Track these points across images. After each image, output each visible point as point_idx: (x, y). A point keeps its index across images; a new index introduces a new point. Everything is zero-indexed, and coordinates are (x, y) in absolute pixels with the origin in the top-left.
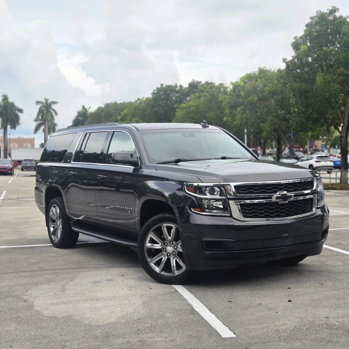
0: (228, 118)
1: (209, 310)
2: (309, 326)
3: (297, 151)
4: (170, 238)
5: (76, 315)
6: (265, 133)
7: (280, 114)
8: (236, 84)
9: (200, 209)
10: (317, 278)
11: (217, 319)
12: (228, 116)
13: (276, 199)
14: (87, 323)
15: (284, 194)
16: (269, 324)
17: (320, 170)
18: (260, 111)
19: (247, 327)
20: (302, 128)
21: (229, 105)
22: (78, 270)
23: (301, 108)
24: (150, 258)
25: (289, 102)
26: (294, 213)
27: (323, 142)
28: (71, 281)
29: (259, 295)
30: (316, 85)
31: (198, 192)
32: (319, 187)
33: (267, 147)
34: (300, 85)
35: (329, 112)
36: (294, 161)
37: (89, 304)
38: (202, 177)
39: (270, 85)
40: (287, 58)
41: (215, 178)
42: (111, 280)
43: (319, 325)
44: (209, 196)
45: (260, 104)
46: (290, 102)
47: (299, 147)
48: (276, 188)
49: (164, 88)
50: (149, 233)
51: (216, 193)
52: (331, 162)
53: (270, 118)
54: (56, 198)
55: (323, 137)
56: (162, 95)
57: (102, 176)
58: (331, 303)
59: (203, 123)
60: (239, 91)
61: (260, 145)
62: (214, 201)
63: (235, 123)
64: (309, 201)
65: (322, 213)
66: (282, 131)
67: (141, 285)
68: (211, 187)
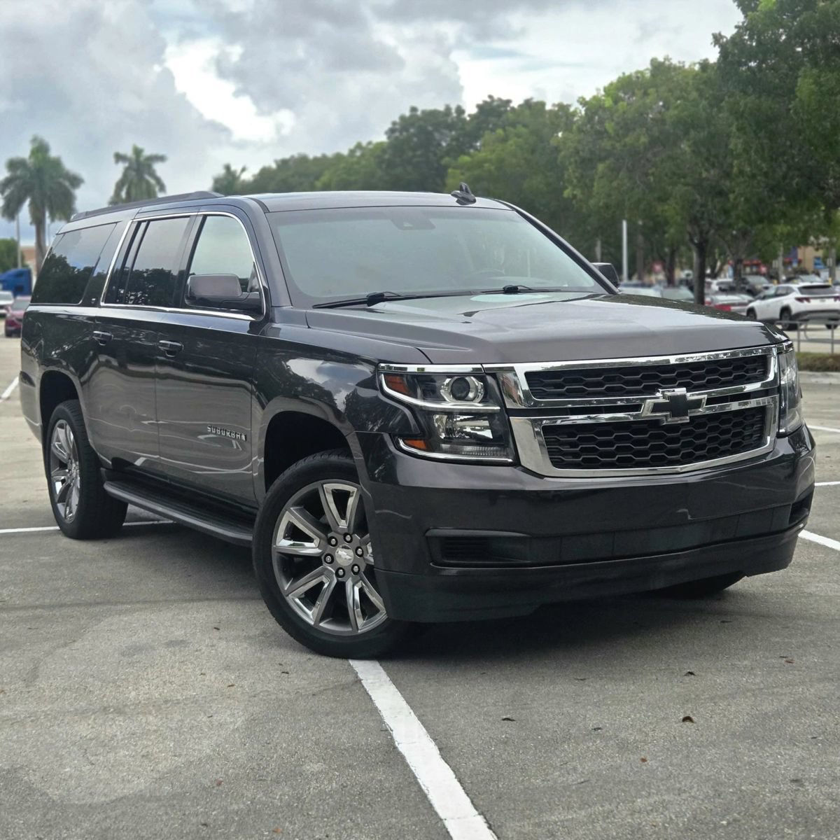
0: (573, 190)
1: (440, 749)
2: (739, 814)
3: (752, 274)
4: (343, 524)
5: (35, 767)
6: (672, 230)
7: (707, 179)
8: (594, 102)
9: (425, 443)
10: (777, 639)
11: (458, 784)
12: (575, 187)
13: (653, 411)
14: (55, 798)
15: (678, 396)
16: (614, 806)
17: (806, 320)
18: (653, 170)
19: (545, 817)
20: (762, 215)
21: (577, 158)
22: (98, 609)
23: (759, 162)
24: (288, 582)
25: (727, 145)
26: (707, 452)
27: (817, 250)
28: (65, 645)
29: (598, 696)
30: (797, 99)
31: (419, 391)
32: (784, 374)
33: (678, 264)
34: (757, 101)
35: (831, 172)
36: (744, 299)
37: (89, 725)
38: (431, 348)
39: (680, 105)
40: (723, 34)
41: (470, 350)
42: (181, 641)
43: (770, 809)
44: (450, 404)
45: (655, 155)
46: (731, 146)
47: (758, 265)
48: (655, 377)
49: (419, 119)
50: (283, 509)
51: (471, 395)
52: (835, 300)
53: (680, 189)
54: (66, 402)
55: (817, 238)
56: (414, 135)
57: (169, 343)
58: (814, 725)
59: (459, 192)
60: (601, 122)
61: (662, 259)
62: (466, 417)
63: (592, 202)
64: (753, 416)
65: (794, 449)
66: (711, 222)
67: (260, 660)
68: (456, 378)
